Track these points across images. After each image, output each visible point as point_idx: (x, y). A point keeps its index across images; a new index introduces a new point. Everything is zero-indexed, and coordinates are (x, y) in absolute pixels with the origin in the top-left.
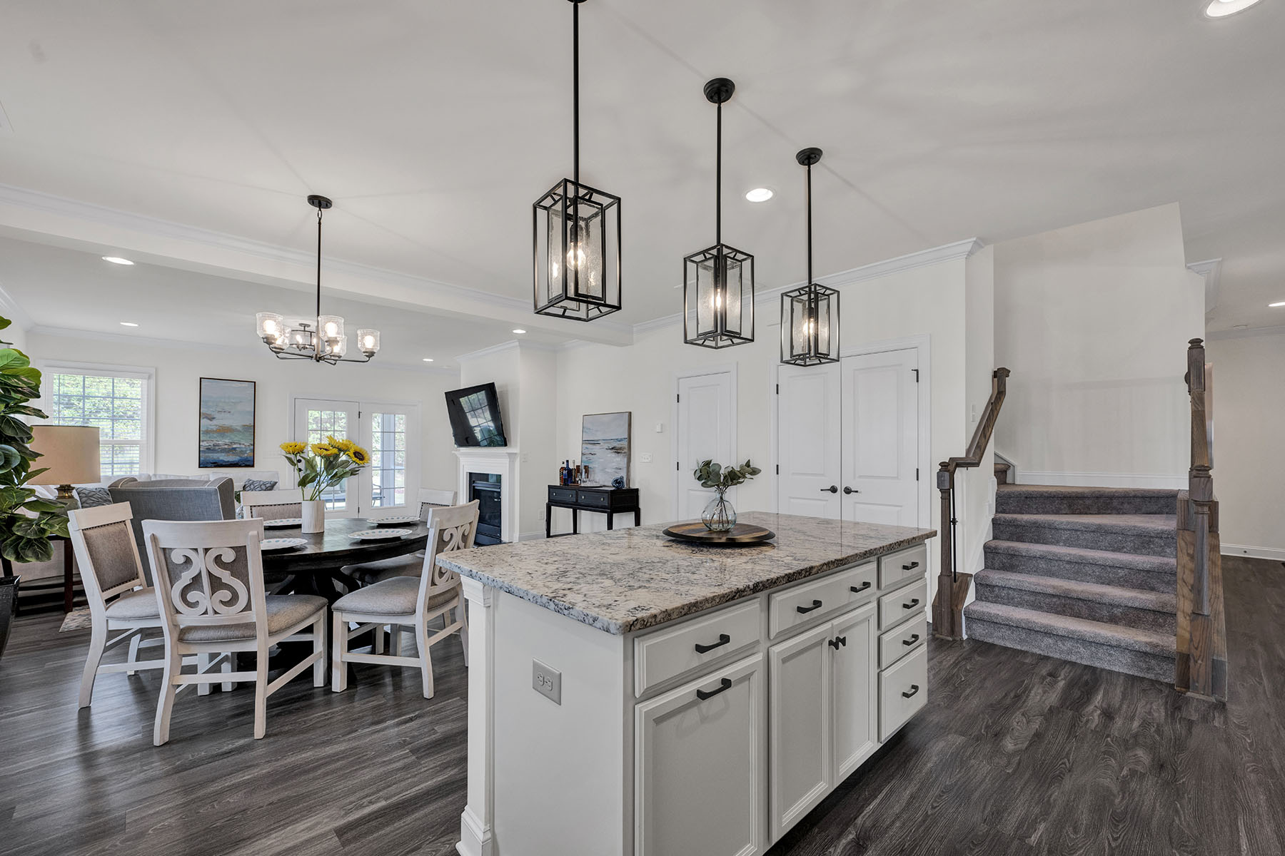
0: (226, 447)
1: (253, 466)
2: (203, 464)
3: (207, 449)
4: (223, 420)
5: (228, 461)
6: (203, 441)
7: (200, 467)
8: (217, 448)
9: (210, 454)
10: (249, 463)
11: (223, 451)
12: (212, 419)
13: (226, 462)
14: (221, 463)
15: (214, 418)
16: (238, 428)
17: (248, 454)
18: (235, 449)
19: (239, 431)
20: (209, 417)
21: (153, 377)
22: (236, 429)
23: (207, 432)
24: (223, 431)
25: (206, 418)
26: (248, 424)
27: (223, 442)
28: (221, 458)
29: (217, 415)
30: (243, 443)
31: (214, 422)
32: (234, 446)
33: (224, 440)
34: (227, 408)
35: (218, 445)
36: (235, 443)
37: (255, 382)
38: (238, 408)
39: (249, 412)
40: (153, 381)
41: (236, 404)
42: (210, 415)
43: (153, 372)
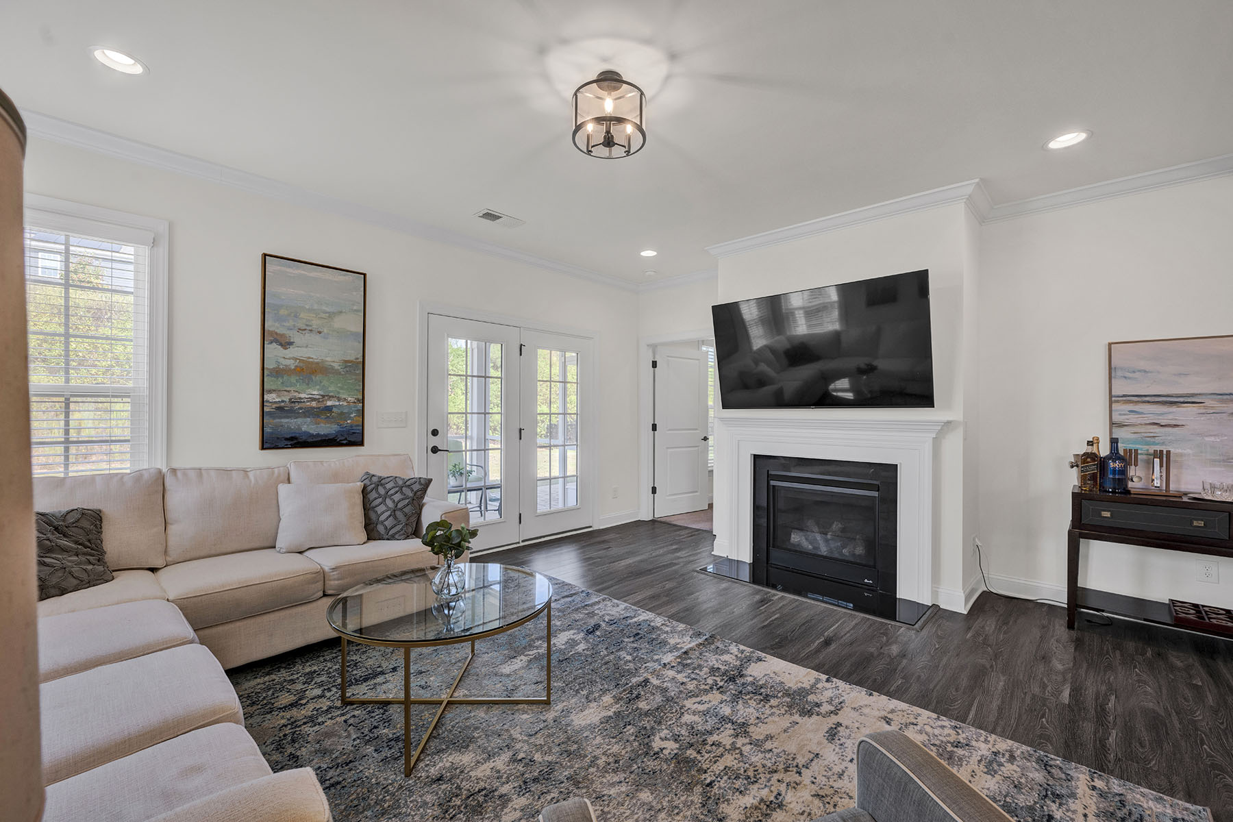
0: (314, 404)
1: (361, 443)
2: (269, 442)
3: (278, 408)
4: (308, 349)
5: (318, 435)
6: (270, 392)
7: (263, 448)
8: (297, 406)
10: (353, 438)
11: (309, 412)
12: (286, 344)
13: (312, 435)
14: (304, 438)
15: (291, 344)
16: (336, 366)
18: (329, 409)
19: (337, 373)
20: (280, 340)
21: (164, 241)
22: (332, 368)
23: (277, 372)
24: (309, 371)
25: (276, 341)
26: (352, 358)
27: (309, 393)
28: (304, 428)
29: (297, 338)
30: (343, 399)
31: (292, 352)
32: (329, 403)
33: (310, 391)
34: (315, 323)
35: (299, 401)
36: (330, 397)
37: (363, 274)
38: (338, 323)
39: (354, 334)
40: (163, 251)
41: (331, 315)
42: (282, 335)
43: (163, 229)
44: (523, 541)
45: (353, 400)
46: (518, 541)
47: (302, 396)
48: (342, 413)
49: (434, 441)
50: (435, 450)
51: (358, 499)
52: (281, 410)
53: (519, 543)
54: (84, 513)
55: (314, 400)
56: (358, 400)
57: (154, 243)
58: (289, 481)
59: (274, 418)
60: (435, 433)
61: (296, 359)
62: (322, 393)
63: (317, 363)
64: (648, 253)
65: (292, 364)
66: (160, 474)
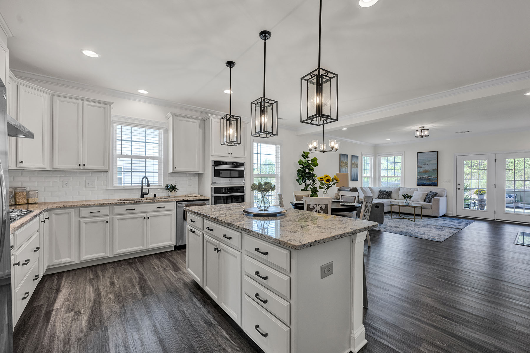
0: (426, 178)
1: (437, 186)
2: (418, 185)
4: (425, 168)
5: (427, 184)
6: (418, 176)
8: (423, 178)
9: (421, 181)
10: (436, 185)
11: (425, 179)
12: (421, 167)
14: (424, 184)
16: (431, 171)
17: (435, 181)
18: (430, 179)
20: (420, 167)
21: (403, 155)
23: (420, 172)
24: (426, 172)
25: (419, 167)
26: (435, 169)
28: (424, 182)
29: (423, 166)
30: (433, 177)
31: (422, 169)
32: (429, 178)
34: (426, 163)
35: (424, 177)
36: (430, 177)
37: (438, 151)
38: (431, 162)
39: (436, 164)
40: (403, 156)
41: (430, 161)
42: (420, 166)
43: (403, 152)
44: (496, 219)
46: (494, 219)
47: (424, 176)
48: (432, 180)
49: (458, 187)
50: (459, 189)
51: (425, 195)
52: (420, 179)
54: (390, 191)
56: (436, 177)
57: (402, 155)
58: (417, 191)
59: (419, 181)
60: (459, 185)
62: (428, 176)
63: (427, 170)
65: (422, 171)
66: (399, 188)
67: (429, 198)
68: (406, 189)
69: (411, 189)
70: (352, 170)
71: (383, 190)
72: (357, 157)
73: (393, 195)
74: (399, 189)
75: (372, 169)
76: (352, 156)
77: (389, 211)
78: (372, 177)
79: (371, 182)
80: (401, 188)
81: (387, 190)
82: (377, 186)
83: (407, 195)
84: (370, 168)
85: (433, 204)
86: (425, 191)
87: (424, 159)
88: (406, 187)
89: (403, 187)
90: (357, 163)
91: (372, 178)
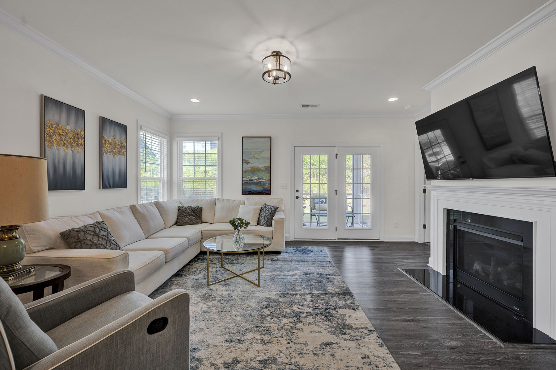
0: (256, 181)
1: (270, 194)
2: (244, 193)
3: (246, 182)
4: (255, 164)
5: (257, 191)
6: (244, 177)
7: (242, 194)
8: (251, 182)
9: (248, 186)
10: (268, 192)
11: (254, 184)
12: (248, 163)
13: (255, 191)
14: (253, 192)
15: (249, 163)
17: (267, 186)
18: (260, 182)
19: (262, 171)
20: (247, 162)
21: (220, 138)
22: (261, 169)
23: (246, 172)
24: (255, 170)
25: (245, 162)
26: (267, 166)
27: (254, 178)
28: (253, 189)
29: (251, 161)
30: (265, 178)
31: (250, 165)
32: (260, 181)
33: (254, 177)
34: (256, 156)
35: (252, 180)
36: (260, 179)
37: (271, 137)
38: (263, 155)
39: (268, 158)
40: (220, 141)
41: (260, 152)
42: (247, 160)
43: (220, 135)
44: (338, 239)
45: (267, 179)
46: (335, 238)
47: (253, 178)
48: (264, 184)
49: (297, 194)
50: (297, 197)
51: (258, 212)
52: (247, 183)
53: (335, 239)
54: (198, 207)
55: (256, 180)
56: (269, 179)
57: (218, 139)
58: (244, 204)
59: (245, 185)
60: (297, 191)
61: (250, 167)
62: (258, 177)
63: (257, 168)
64: (393, 99)
65: (250, 169)
66: (215, 200)
67: (266, 217)
68: (226, 200)
69: (234, 200)
70: (105, 158)
71: (186, 205)
72: (123, 128)
73: (205, 215)
74: (214, 203)
75: (165, 163)
76: (104, 122)
77: (199, 252)
78: (166, 179)
79: (163, 189)
80: (218, 199)
81: (194, 205)
82: (175, 197)
83: (239, 219)
84: (161, 161)
85: (275, 228)
86: (256, 204)
87: (251, 149)
88: (226, 197)
89: (220, 197)
90: (122, 143)
91: (163, 180)
